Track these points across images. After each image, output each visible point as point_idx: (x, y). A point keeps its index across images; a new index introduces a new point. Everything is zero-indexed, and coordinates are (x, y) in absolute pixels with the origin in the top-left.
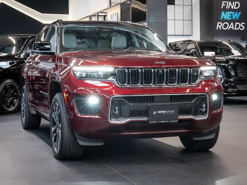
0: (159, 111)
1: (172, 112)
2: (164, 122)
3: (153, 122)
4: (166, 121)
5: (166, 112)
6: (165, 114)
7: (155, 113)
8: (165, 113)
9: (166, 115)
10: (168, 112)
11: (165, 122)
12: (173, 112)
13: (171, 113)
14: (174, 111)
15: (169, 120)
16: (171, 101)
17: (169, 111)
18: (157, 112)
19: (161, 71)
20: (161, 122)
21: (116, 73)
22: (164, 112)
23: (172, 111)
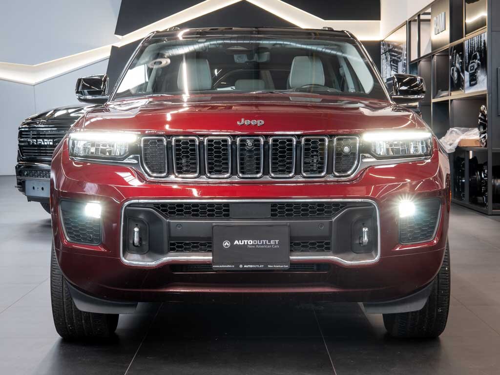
0: (236, 241)
1: (271, 245)
2: (251, 266)
3: (223, 266)
4: (258, 266)
5: (257, 242)
6: (254, 247)
7: (227, 246)
8: (253, 245)
9: (255, 250)
10: (263, 244)
11: (254, 266)
12: (275, 245)
13: (268, 247)
14: (277, 241)
15: (266, 264)
16: (274, 216)
17: (264, 241)
18: (232, 242)
19: (249, 143)
20: (243, 266)
21: (141, 147)
22: (250, 242)
23: (272, 242)
